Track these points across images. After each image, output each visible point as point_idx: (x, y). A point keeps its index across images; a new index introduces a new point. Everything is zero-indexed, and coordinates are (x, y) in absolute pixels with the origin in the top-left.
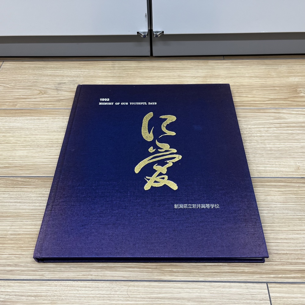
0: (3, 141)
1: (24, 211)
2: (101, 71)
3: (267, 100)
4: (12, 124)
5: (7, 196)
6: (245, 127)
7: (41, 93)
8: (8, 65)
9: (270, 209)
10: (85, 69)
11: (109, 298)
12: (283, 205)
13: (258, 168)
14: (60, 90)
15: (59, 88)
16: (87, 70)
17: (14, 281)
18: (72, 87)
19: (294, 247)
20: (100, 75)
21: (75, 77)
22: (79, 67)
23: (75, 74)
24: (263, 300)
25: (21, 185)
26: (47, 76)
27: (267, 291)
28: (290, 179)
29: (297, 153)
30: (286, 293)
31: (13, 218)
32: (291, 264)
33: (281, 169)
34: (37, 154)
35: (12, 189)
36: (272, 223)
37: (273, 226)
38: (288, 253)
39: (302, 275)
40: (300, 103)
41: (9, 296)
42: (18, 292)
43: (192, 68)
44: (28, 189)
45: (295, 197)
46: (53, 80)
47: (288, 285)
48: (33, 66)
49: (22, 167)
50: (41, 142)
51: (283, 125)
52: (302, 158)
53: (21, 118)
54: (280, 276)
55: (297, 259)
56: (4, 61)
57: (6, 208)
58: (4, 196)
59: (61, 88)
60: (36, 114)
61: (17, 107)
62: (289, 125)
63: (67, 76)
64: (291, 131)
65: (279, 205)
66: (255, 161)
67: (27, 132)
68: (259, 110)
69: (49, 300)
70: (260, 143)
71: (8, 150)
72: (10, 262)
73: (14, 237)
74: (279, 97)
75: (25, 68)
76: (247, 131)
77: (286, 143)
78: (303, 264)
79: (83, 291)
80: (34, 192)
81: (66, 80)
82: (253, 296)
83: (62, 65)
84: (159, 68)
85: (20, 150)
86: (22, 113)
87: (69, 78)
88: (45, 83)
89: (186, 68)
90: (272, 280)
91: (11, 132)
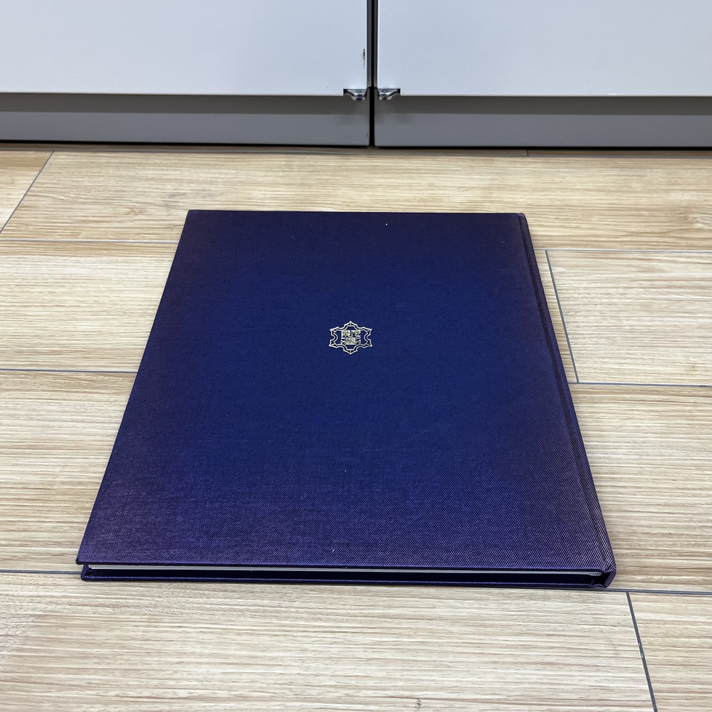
0: (50, 302)
1: (92, 438)
2: (261, 174)
3: (623, 236)
4: (68, 271)
5: (54, 408)
6: (574, 285)
7: (133, 211)
8: (61, 158)
9: (634, 446)
10: (229, 169)
11: (276, 614)
12: (661, 438)
13: (605, 366)
14: (174, 207)
15: (170, 204)
16: (233, 172)
17: (67, 576)
18: (201, 202)
19: (686, 521)
20: (261, 180)
21: (206, 183)
22: (216, 165)
23: (207, 177)
24: (619, 625)
25: (86, 387)
26: (147, 179)
27: (628, 607)
28: (676, 389)
29: (689, 337)
30: (670, 613)
31: (67, 451)
32: (680, 554)
33: (656, 368)
34: (122, 330)
35: (65, 395)
36: (636, 474)
37: (639, 478)
38: (674, 534)
39: (706, 578)
40: (695, 242)
41: (54, 606)
42: (75, 597)
43: (459, 171)
44: (100, 395)
45: (688, 424)
46: (157, 189)
47: (675, 597)
48: (117, 161)
49: (89, 353)
50: (132, 305)
51: (656, 283)
52: (700, 347)
53: (88, 259)
54: (657, 577)
55: (694, 545)
56: (54, 151)
57: (54, 432)
58: (49, 408)
59: (176, 204)
60: (121, 252)
61: (80, 237)
62: (671, 284)
63: (190, 182)
64: (677, 295)
65: (652, 437)
66: (597, 352)
67: (101, 286)
68: (606, 254)
69: (145, 614)
70: (608, 316)
71: (59, 320)
72: (60, 538)
73: (69, 489)
74: (648, 230)
75: (99, 165)
76: (579, 294)
77: (665, 319)
78: (707, 556)
79: (219, 598)
80: (115, 401)
81: (186, 188)
82: (596, 616)
83: (179, 160)
84: (386, 170)
85: (87, 320)
86: (91, 249)
87: (192, 185)
88: (141, 193)
89: (447, 170)
90: (638, 587)
91: (66, 284)
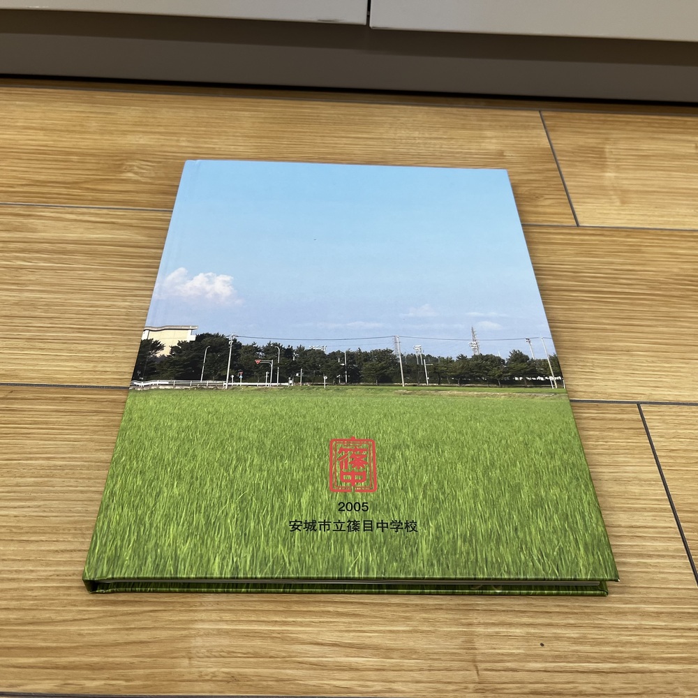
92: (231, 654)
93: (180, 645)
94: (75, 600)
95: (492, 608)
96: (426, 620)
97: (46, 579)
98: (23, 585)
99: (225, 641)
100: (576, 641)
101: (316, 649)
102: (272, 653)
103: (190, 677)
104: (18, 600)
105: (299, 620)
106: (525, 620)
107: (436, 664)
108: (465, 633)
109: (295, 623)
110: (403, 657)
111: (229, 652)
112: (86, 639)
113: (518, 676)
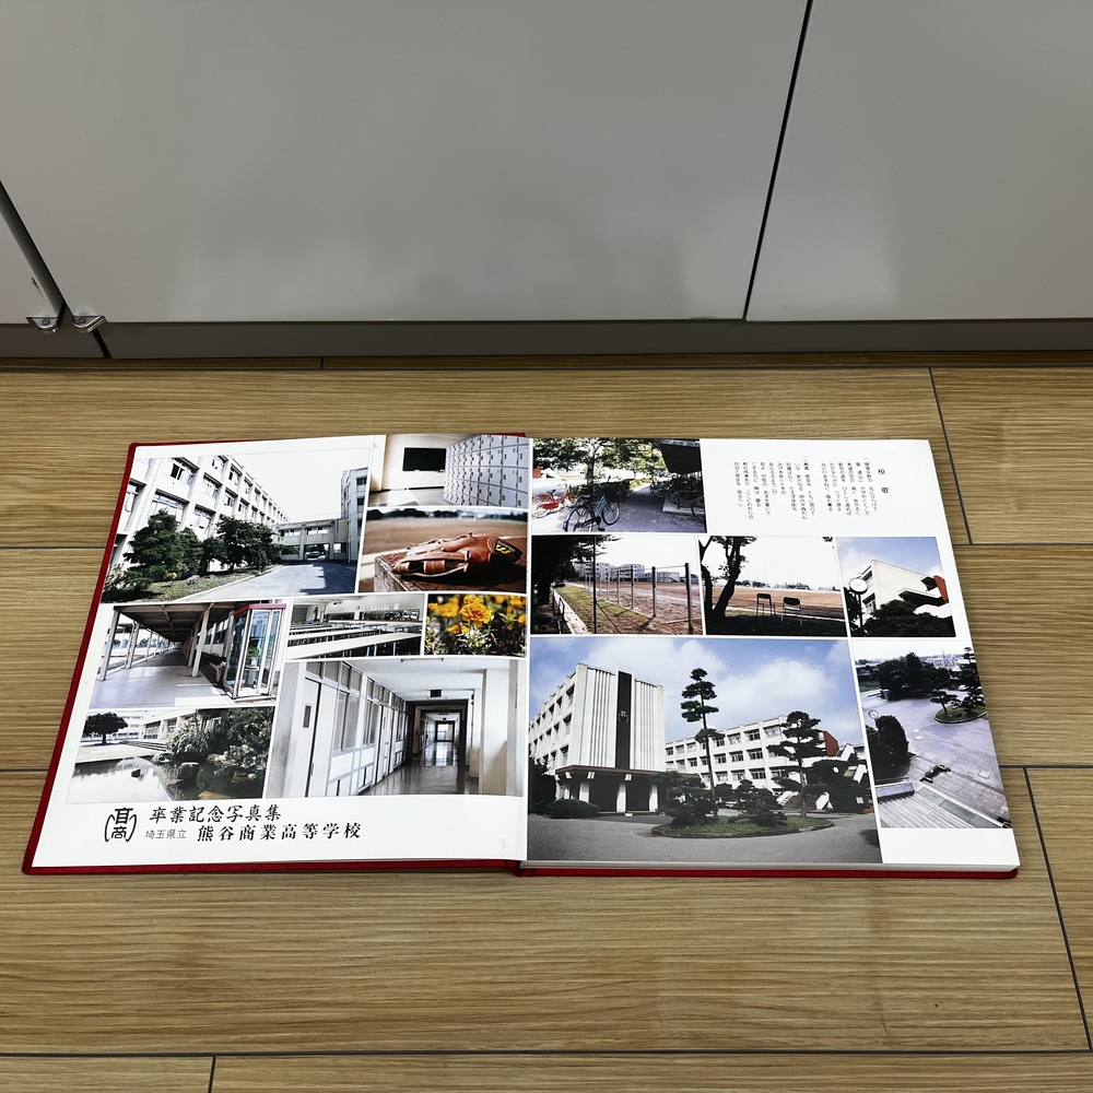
27: (209, 1074)
32: (289, 1006)
36: (279, 900)
38: (291, 979)
47: (261, 1060)
55: (307, 993)
89: (203, 399)
90: (229, 1049)
92: (691, 1017)
93: (651, 1010)
94: (563, 974)
95: (895, 974)
96: (842, 986)
97: (535, 957)
98: (519, 962)
99: (685, 1006)
100: (965, 1002)
101: (755, 1011)
102: (723, 1016)
103: (664, 1036)
104: (518, 974)
105: (741, 987)
106: (922, 985)
107: (852, 1023)
108: (874, 997)
109: (737, 990)
110: (825, 1018)
111: (689, 1015)
112: (579, 1005)
113: (917, 1031)
